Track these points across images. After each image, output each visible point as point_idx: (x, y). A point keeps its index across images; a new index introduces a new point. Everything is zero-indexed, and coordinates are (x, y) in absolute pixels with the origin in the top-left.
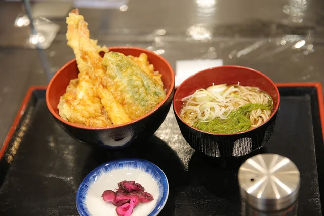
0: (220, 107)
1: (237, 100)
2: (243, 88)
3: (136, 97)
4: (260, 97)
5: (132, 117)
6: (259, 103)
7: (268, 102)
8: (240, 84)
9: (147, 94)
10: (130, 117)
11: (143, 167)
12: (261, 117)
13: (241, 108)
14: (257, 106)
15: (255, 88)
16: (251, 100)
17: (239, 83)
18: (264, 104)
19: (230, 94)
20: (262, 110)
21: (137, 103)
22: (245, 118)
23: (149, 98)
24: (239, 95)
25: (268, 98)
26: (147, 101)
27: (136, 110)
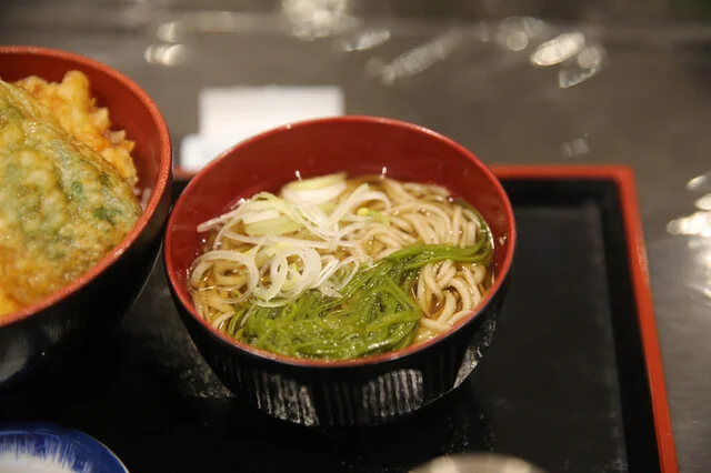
0: (322, 253)
1: (378, 229)
2: (396, 188)
3: (32, 225)
4: (451, 219)
5: (17, 296)
6: (448, 240)
7: (478, 237)
8: (387, 175)
9: (69, 216)
10: (10, 297)
11: (65, 453)
12: (452, 289)
13: (391, 260)
14: (439, 253)
15: (435, 188)
16: (421, 231)
17: (384, 170)
18: (463, 245)
19: (355, 211)
20: (458, 265)
21: (33, 246)
22: (403, 294)
23: (75, 228)
24: (384, 214)
25: (474, 224)
26: (69, 239)
27: (29, 272)
